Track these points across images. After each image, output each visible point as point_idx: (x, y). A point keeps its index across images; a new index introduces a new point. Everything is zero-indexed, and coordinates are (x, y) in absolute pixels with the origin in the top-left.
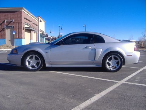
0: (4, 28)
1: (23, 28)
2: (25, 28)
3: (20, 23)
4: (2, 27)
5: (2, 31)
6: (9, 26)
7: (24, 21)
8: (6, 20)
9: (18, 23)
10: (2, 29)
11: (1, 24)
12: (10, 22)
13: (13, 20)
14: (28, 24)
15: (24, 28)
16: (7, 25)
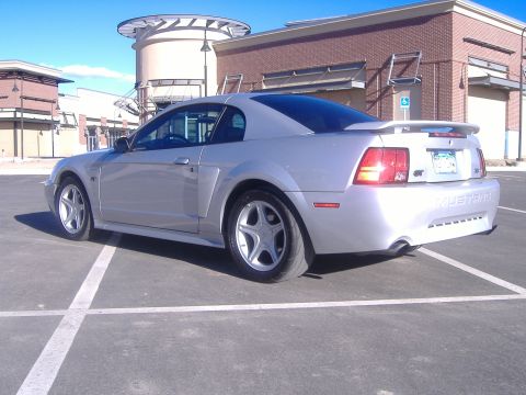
0: (388, 88)
1: (456, 82)
2: (470, 80)
3: (444, 63)
4: (380, 83)
5: (380, 98)
6: (405, 77)
7: (459, 52)
8: (394, 57)
9: (438, 63)
10: (380, 90)
11: (380, 71)
12: (409, 63)
13: (418, 53)
14: (489, 62)
15: (466, 84)
16: (399, 76)
